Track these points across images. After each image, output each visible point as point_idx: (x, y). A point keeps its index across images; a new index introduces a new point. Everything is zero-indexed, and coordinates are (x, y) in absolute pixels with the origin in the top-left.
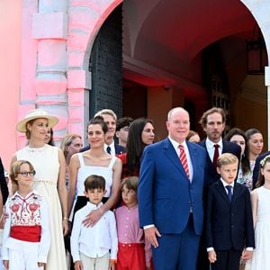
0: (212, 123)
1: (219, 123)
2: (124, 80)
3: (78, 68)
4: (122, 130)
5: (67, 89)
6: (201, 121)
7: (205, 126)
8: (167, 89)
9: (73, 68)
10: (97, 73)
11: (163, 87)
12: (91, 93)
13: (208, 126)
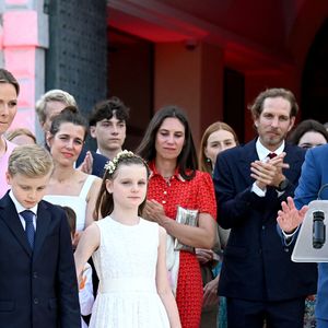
0: (270, 116)
1: (282, 118)
2: (110, 29)
3: (25, 7)
4: (99, 124)
5: (4, 47)
6: (253, 107)
7: (258, 117)
8: (191, 48)
9: (15, 7)
10: (59, 18)
11: (183, 42)
12: (48, 53)
13: (263, 119)
